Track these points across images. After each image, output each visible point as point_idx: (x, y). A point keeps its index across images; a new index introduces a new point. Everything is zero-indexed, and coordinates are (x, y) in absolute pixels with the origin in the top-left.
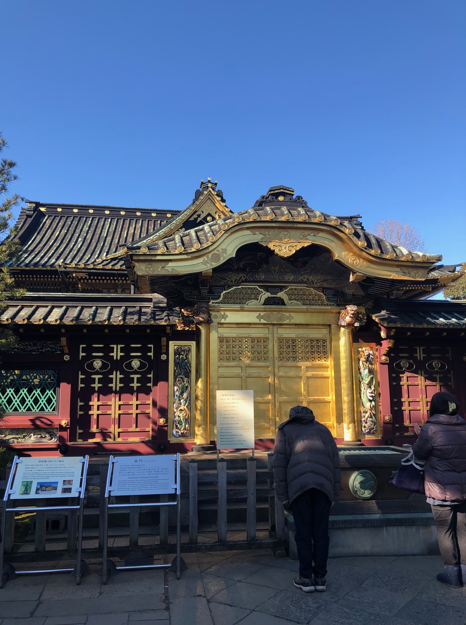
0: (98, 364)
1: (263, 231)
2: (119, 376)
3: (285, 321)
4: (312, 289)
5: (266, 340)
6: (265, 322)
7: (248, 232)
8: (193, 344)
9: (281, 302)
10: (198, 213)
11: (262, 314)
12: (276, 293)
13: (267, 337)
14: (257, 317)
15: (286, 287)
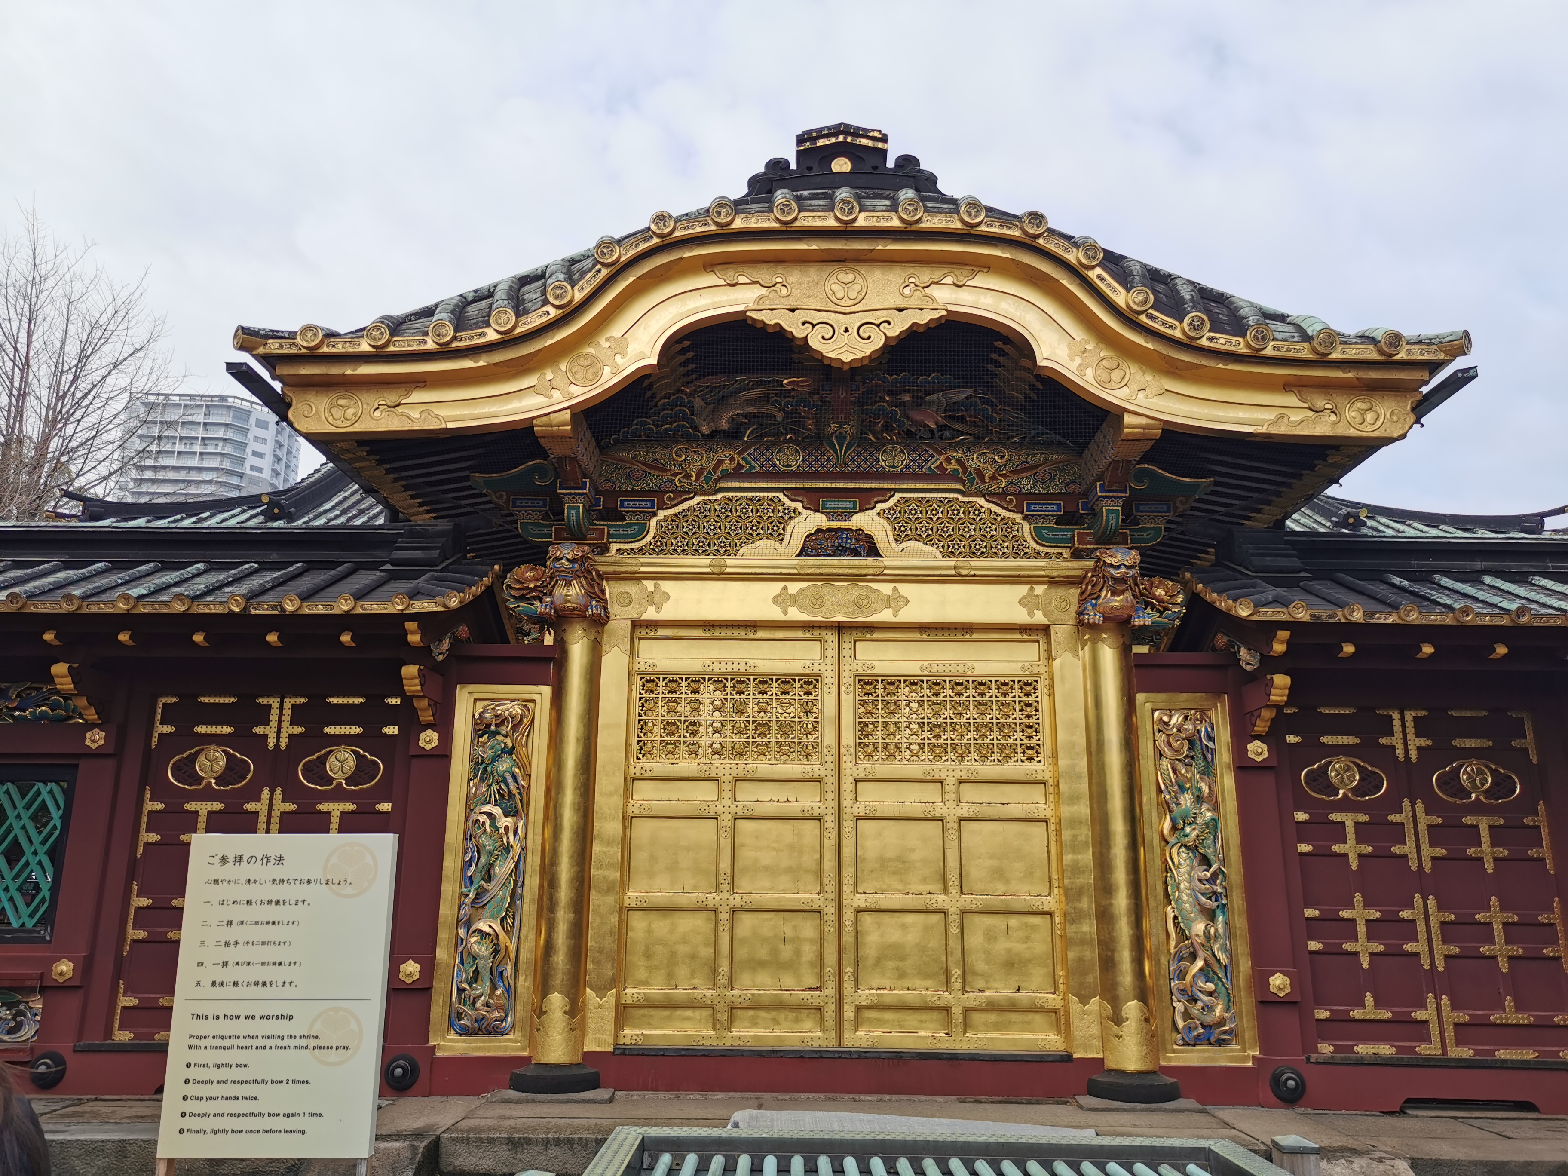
0: (211, 763)
1: (764, 271)
2: (281, 807)
3: (877, 611)
4: (981, 501)
5: (811, 682)
6: (805, 617)
7: (710, 279)
8: (542, 694)
9: (864, 546)
11: (794, 587)
12: (848, 516)
13: (816, 671)
14: (775, 600)
15: (884, 494)
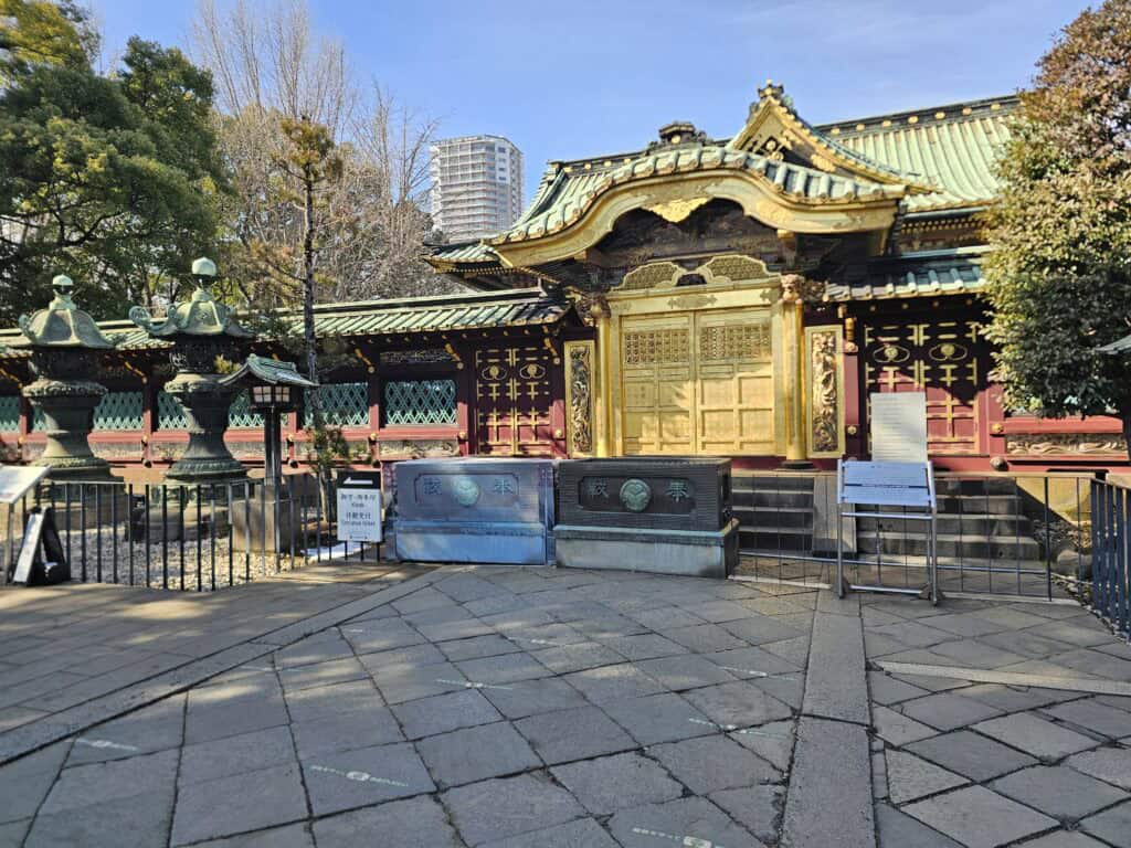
0: (494, 371)
1: (646, 190)
2: (516, 384)
3: (706, 305)
4: (746, 257)
5: (685, 332)
6: (679, 309)
7: (628, 195)
8: (591, 343)
9: (701, 280)
10: (753, 140)
11: (675, 298)
12: (694, 269)
13: (686, 327)
14: (669, 303)
15: (710, 258)
